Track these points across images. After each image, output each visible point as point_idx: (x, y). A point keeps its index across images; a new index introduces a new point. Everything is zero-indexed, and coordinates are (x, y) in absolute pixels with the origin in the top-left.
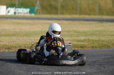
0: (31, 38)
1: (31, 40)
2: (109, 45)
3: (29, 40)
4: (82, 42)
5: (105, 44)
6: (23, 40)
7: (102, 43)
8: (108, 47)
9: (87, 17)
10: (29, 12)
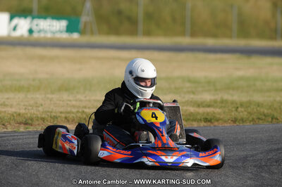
0: (79, 97)
1: (81, 101)
3: (74, 103)
4: (209, 106)
5: (266, 111)
6: (61, 102)
7: (258, 109)
8: (274, 120)
9: (210, 42)
10: (65, 29)
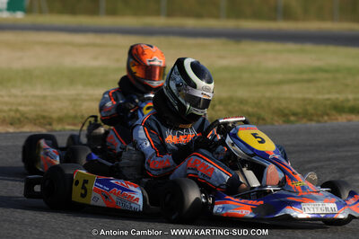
2: (263, 114)
3: (6, 99)
5: (250, 110)
7: (241, 107)
8: (261, 121)
9: (190, 23)
10: (5, 6)
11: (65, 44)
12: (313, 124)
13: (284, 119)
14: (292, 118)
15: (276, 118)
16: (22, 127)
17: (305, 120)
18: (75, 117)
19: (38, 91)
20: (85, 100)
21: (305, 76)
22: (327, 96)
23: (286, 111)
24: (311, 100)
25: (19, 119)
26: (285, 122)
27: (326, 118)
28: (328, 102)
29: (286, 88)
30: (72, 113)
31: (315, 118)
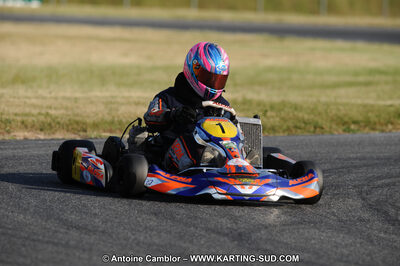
2: (320, 122)
11: (90, 38)
12: (377, 134)
13: (344, 127)
14: (353, 127)
15: (334, 126)
16: (54, 133)
17: (367, 130)
18: (112, 123)
19: (68, 91)
20: (123, 104)
21: (361, 79)
22: (389, 102)
23: (346, 119)
24: (372, 106)
25: (50, 124)
26: (344, 131)
27: (390, 127)
28: (392, 109)
29: (342, 91)
30: (108, 118)
31: (378, 127)
